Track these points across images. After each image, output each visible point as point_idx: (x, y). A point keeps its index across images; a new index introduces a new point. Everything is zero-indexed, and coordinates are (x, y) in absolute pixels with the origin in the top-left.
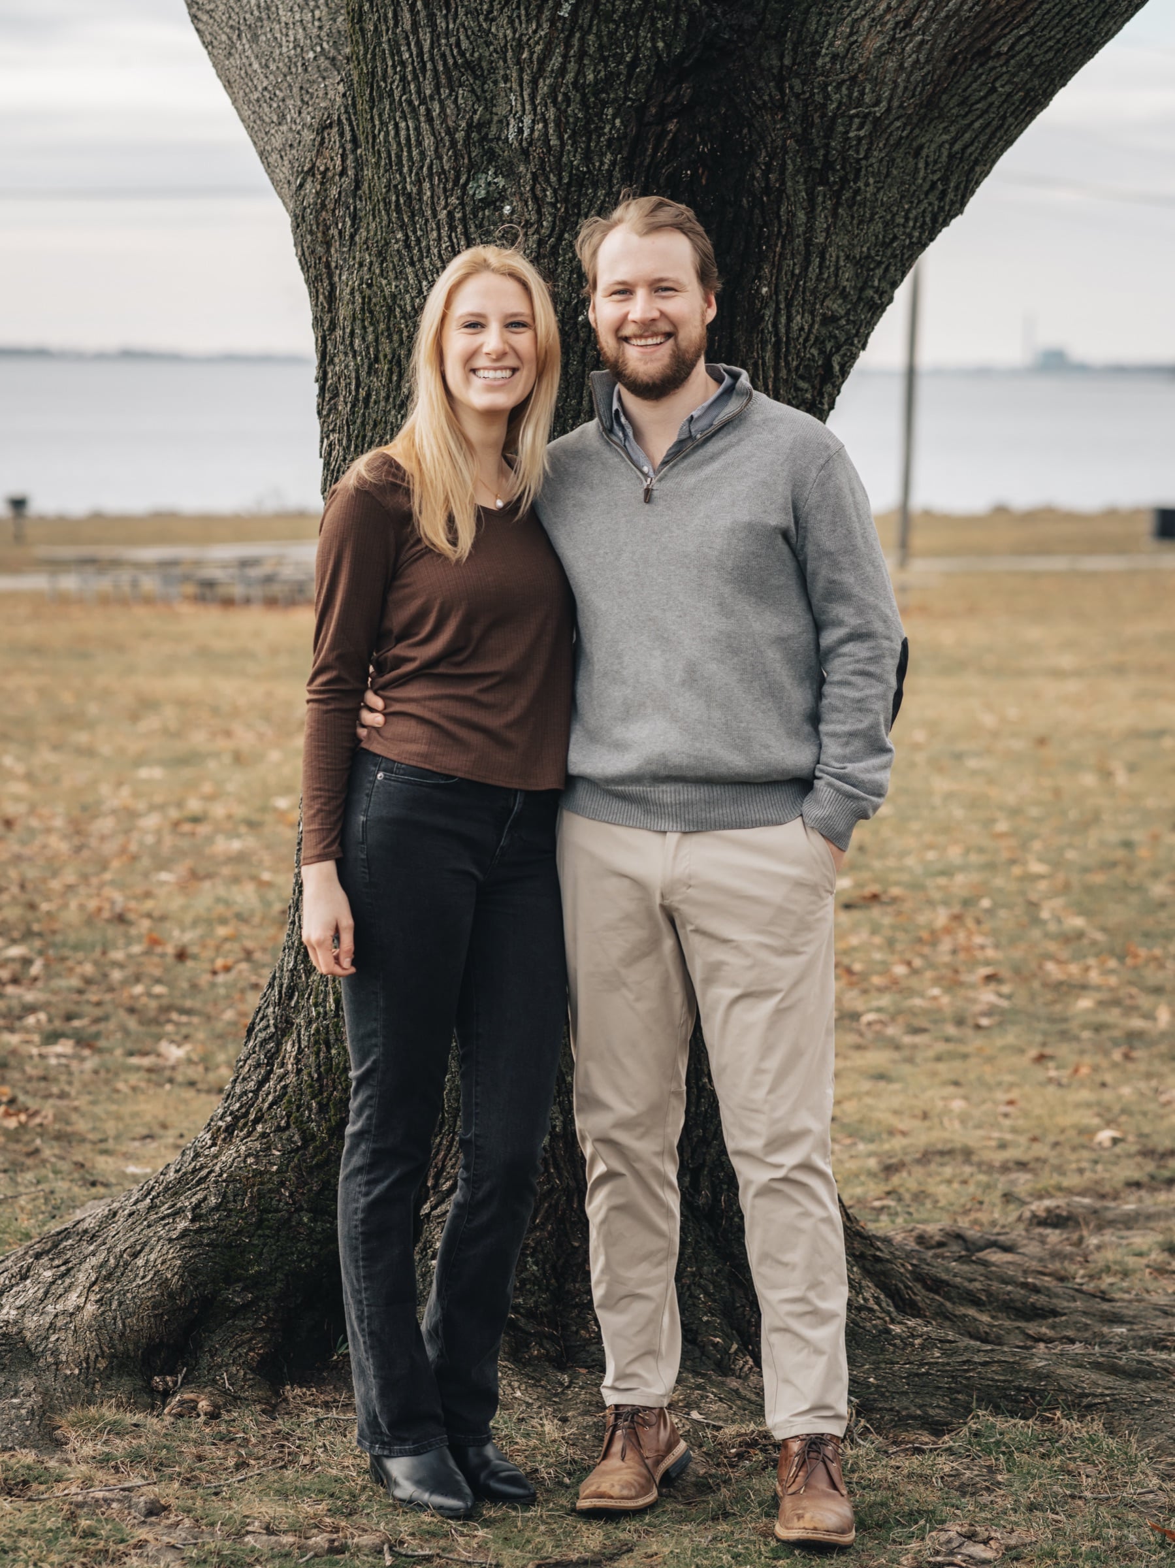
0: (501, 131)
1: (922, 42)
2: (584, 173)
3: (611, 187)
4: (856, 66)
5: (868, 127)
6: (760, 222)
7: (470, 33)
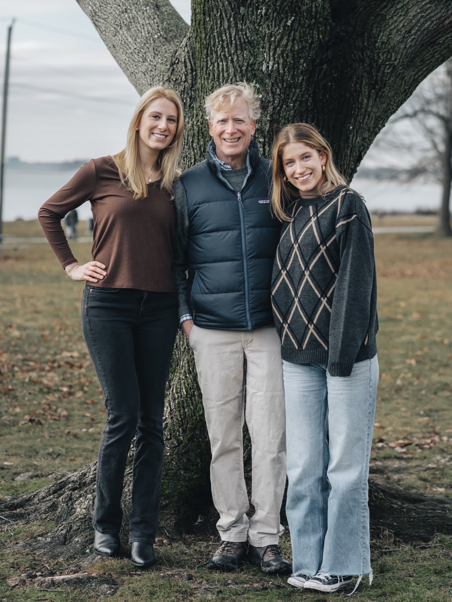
0: (259, 67)
1: (414, 38)
2: (292, 83)
3: (301, 89)
4: (390, 46)
5: (391, 69)
6: (352, 103)
7: (250, 30)
